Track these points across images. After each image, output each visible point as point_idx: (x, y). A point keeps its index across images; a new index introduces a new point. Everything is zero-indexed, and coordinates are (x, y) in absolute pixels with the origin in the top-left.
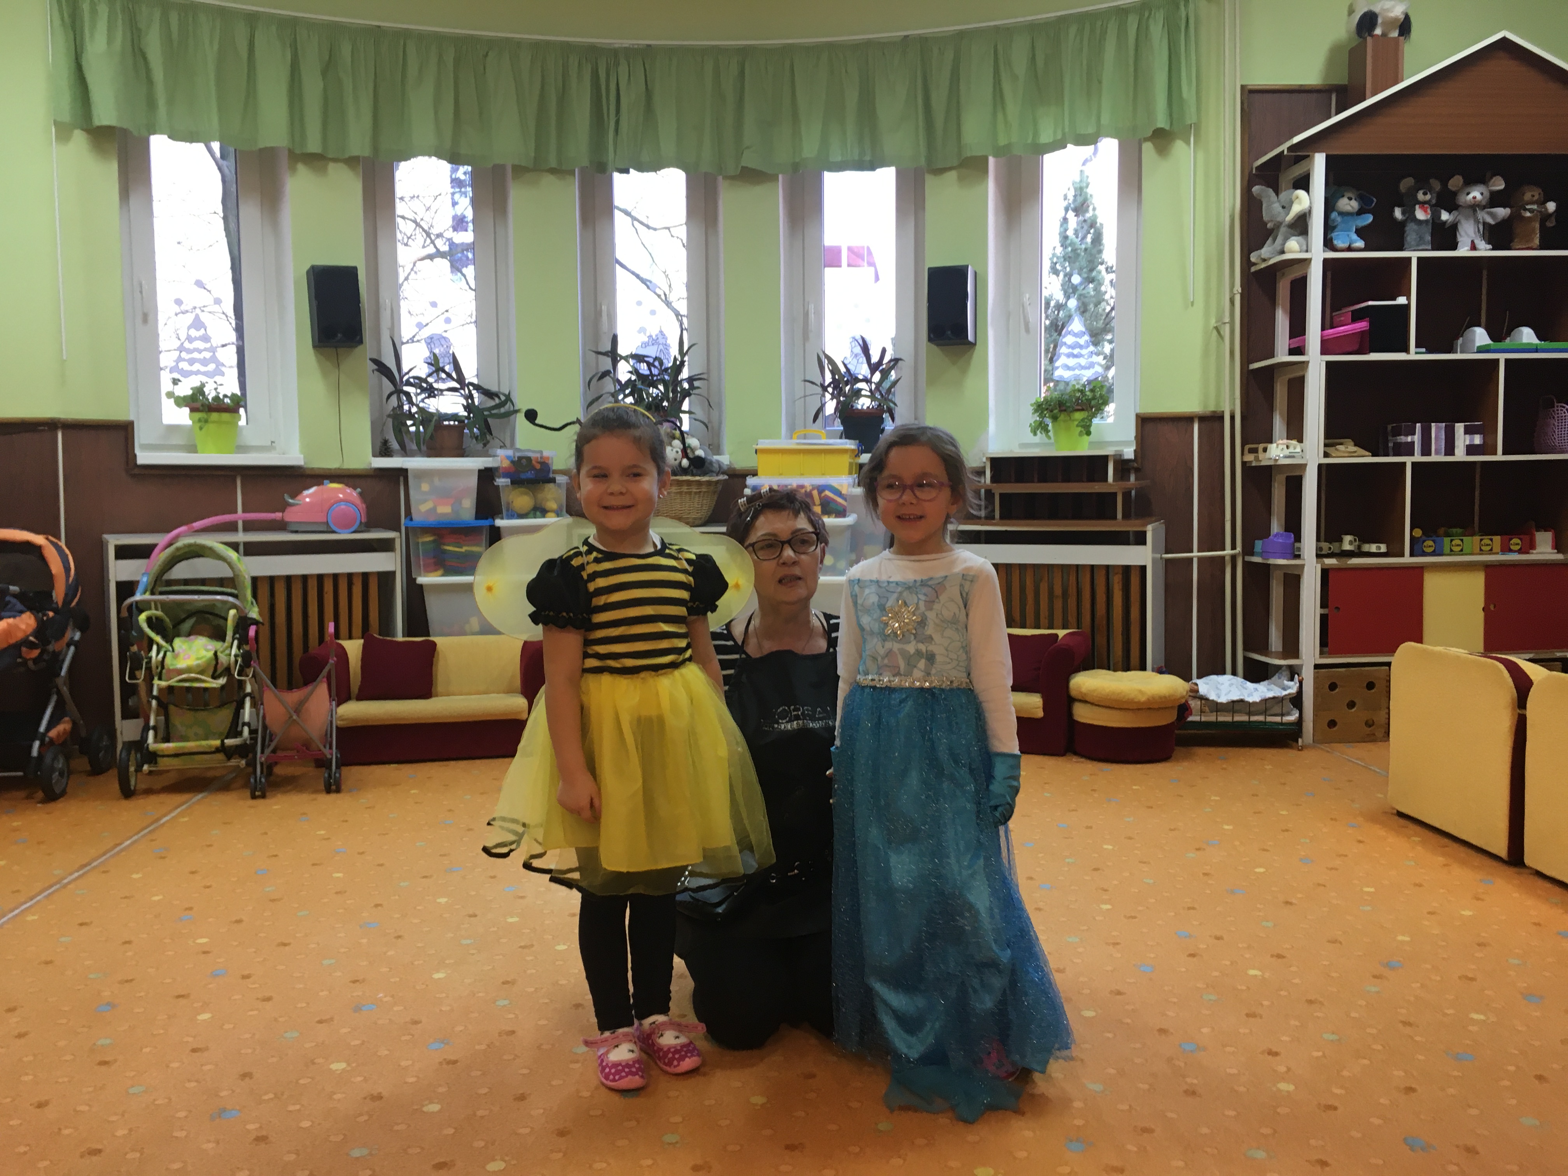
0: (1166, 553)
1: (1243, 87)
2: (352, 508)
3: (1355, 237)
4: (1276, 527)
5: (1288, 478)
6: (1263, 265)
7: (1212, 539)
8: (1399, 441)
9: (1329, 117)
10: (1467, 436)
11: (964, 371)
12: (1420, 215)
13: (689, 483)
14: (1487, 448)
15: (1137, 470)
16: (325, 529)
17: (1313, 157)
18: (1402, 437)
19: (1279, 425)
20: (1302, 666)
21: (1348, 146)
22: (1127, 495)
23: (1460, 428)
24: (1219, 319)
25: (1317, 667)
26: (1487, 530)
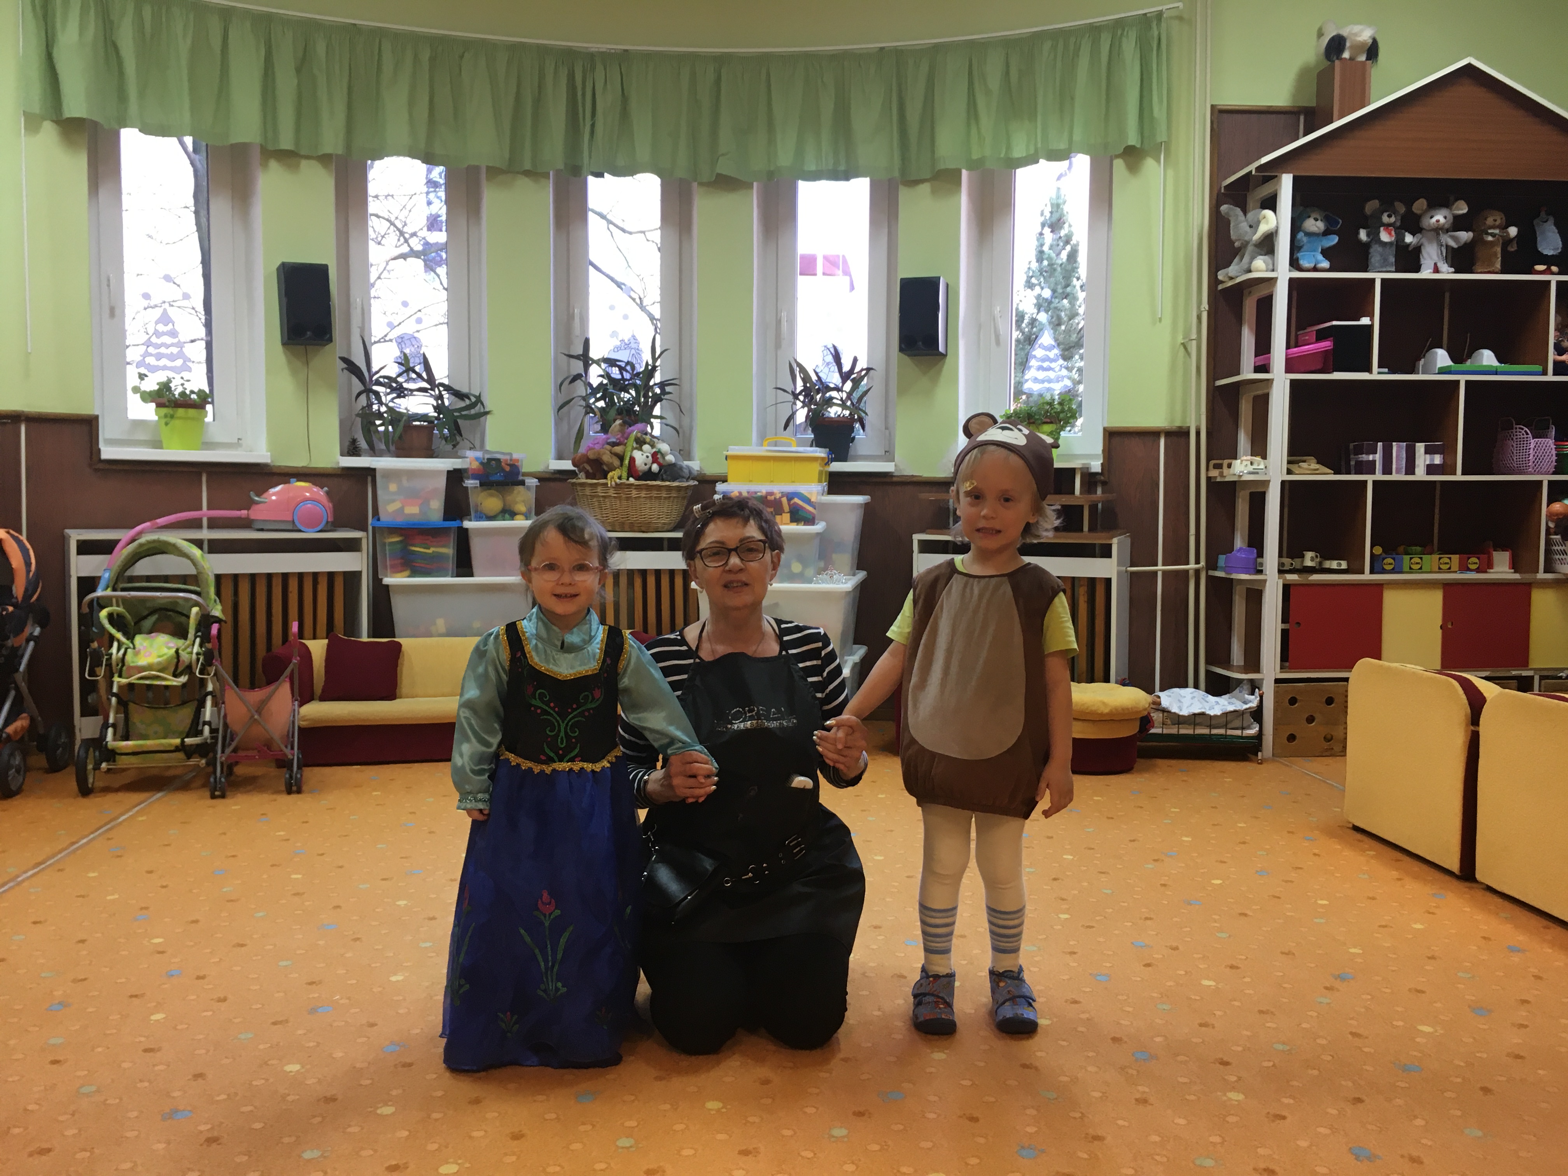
0: (1131, 566)
1: (1213, 107)
2: (319, 508)
3: (1320, 257)
4: (1239, 542)
5: (1251, 494)
6: (1230, 283)
7: (1176, 553)
8: (1360, 459)
9: (1297, 138)
10: (1428, 456)
11: (935, 380)
12: (1385, 237)
13: (659, 488)
14: (1447, 468)
15: (1104, 483)
16: (290, 528)
17: (1281, 178)
18: (1364, 455)
19: (1243, 441)
20: (1262, 680)
21: (1314, 168)
22: (1093, 508)
23: (1420, 447)
24: (1186, 335)
25: (1277, 681)
26: (1445, 549)
